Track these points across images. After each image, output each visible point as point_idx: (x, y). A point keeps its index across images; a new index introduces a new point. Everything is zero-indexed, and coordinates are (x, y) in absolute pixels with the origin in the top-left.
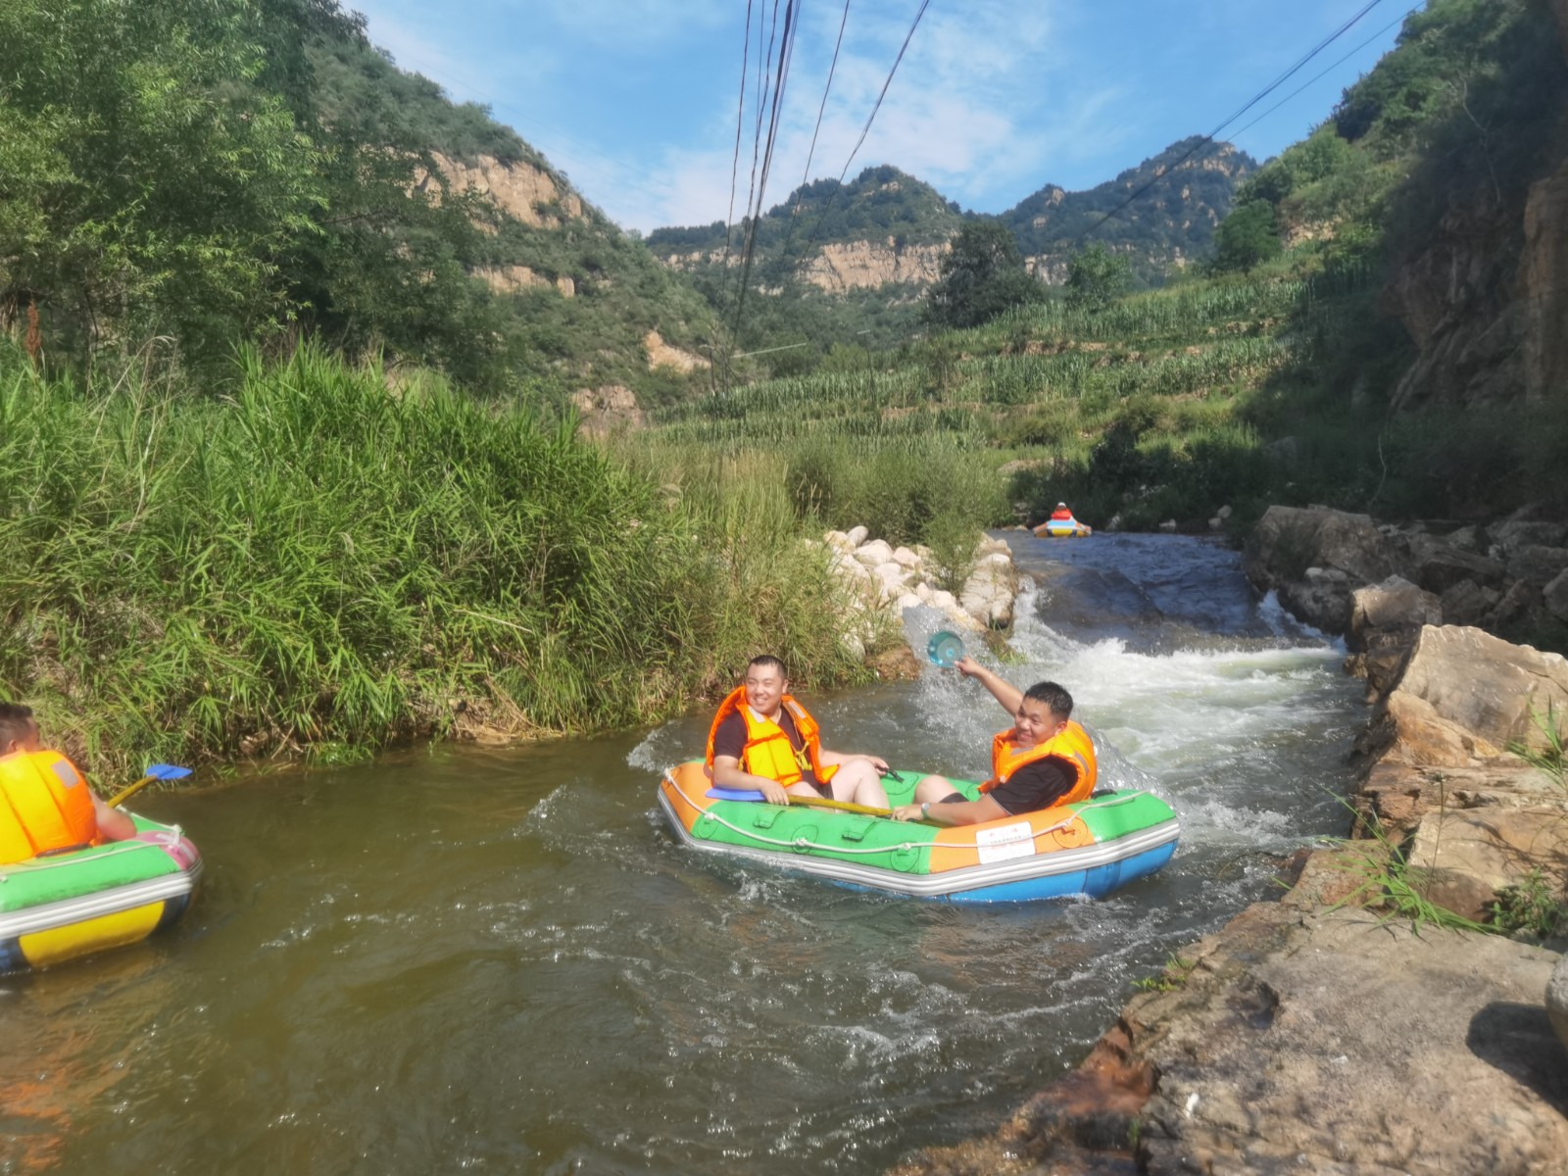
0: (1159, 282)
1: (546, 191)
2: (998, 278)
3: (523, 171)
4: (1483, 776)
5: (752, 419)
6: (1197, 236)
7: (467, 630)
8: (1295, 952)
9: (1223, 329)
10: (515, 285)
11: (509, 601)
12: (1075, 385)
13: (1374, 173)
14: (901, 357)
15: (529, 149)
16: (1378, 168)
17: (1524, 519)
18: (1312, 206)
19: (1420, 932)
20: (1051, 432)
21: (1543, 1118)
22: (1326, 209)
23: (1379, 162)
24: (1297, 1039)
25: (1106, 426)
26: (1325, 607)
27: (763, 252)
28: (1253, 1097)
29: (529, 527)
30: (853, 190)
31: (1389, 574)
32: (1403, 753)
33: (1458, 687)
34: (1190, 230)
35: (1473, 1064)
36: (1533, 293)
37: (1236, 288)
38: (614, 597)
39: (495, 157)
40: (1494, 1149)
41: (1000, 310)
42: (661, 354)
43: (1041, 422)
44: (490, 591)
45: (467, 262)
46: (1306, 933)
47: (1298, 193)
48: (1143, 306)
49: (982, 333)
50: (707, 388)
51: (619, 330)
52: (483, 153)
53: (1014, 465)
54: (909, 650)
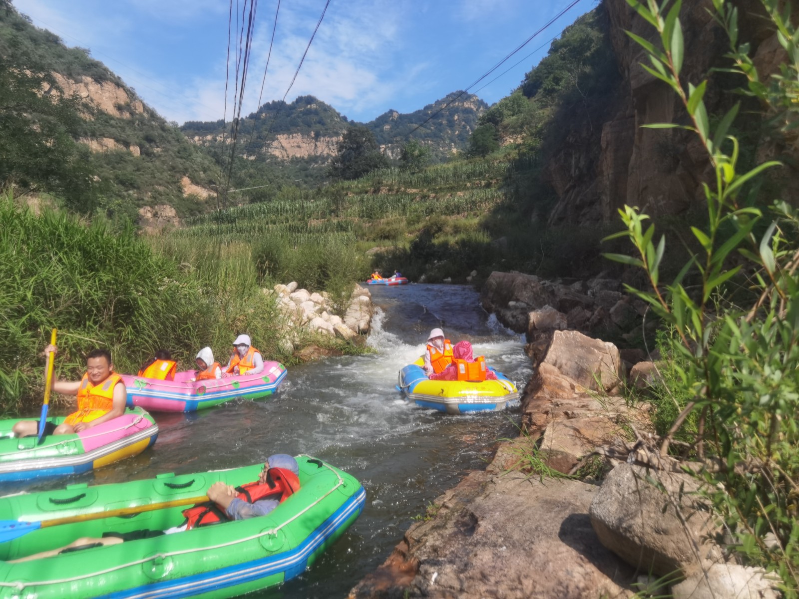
0: (445, 160)
1: (123, 98)
2: (366, 155)
3: (109, 87)
4: (576, 403)
5: (239, 224)
6: (461, 138)
7: (65, 343)
8: (488, 496)
9: (473, 184)
10: (105, 148)
11: (92, 327)
12: (404, 210)
13: (539, 114)
14: (318, 193)
15: (112, 74)
16: (541, 111)
17: (602, 278)
18: (512, 127)
19: (544, 481)
20: (393, 233)
21: (589, 570)
22: (519, 129)
23: (542, 108)
24: (485, 540)
25: (419, 231)
26: (517, 320)
27: (245, 137)
28: (463, 571)
29: (102, 286)
30: (293, 107)
31: (545, 304)
32: (545, 393)
33: (570, 360)
34: (459, 135)
35: (560, 545)
36: (605, 173)
37: (480, 164)
38: (154, 324)
39: (92, 78)
40: (567, 587)
41: (367, 171)
42: (190, 189)
43: (388, 228)
44: (80, 322)
45: (76, 136)
46: (494, 485)
47: (506, 121)
48: (436, 171)
49: (358, 182)
50: (215, 207)
51: (166, 175)
52: (85, 75)
53: (375, 249)
54: (316, 347)
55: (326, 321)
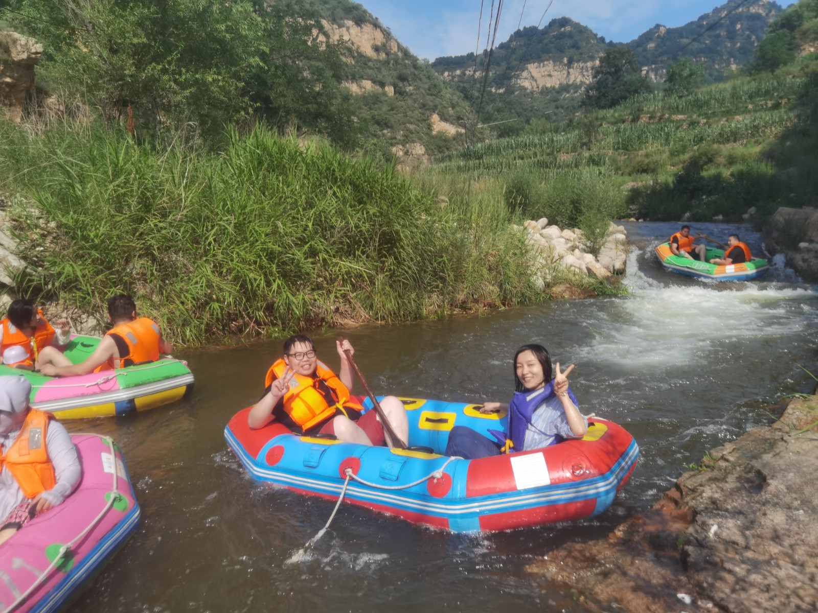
0: (720, 79)
1: (379, 38)
2: (625, 79)
3: (368, 28)
5: (486, 160)
6: (744, 51)
7: (339, 271)
8: (778, 454)
9: (757, 105)
10: (363, 90)
11: (360, 257)
12: (667, 140)
14: (569, 126)
15: (370, 16)
18: (815, 32)
20: (652, 166)
24: (776, 500)
25: (684, 162)
26: (809, 265)
27: (494, 69)
28: (747, 528)
29: (370, 219)
30: (545, 32)
34: (741, 48)
37: (767, 81)
38: (413, 256)
39: (353, 21)
41: (625, 98)
42: (440, 126)
43: (646, 161)
44: (350, 252)
45: (339, 79)
46: (785, 444)
47: (806, 25)
48: (710, 93)
49: (615, 111)
50: (463, 144)
51: (417, 113)
52: (347, 19)
53: (630, 185)
54: (568, 286)
55: (578, 259)
